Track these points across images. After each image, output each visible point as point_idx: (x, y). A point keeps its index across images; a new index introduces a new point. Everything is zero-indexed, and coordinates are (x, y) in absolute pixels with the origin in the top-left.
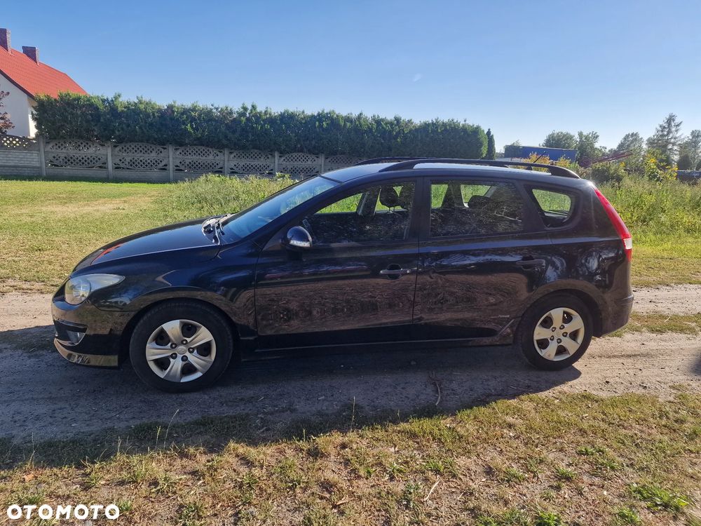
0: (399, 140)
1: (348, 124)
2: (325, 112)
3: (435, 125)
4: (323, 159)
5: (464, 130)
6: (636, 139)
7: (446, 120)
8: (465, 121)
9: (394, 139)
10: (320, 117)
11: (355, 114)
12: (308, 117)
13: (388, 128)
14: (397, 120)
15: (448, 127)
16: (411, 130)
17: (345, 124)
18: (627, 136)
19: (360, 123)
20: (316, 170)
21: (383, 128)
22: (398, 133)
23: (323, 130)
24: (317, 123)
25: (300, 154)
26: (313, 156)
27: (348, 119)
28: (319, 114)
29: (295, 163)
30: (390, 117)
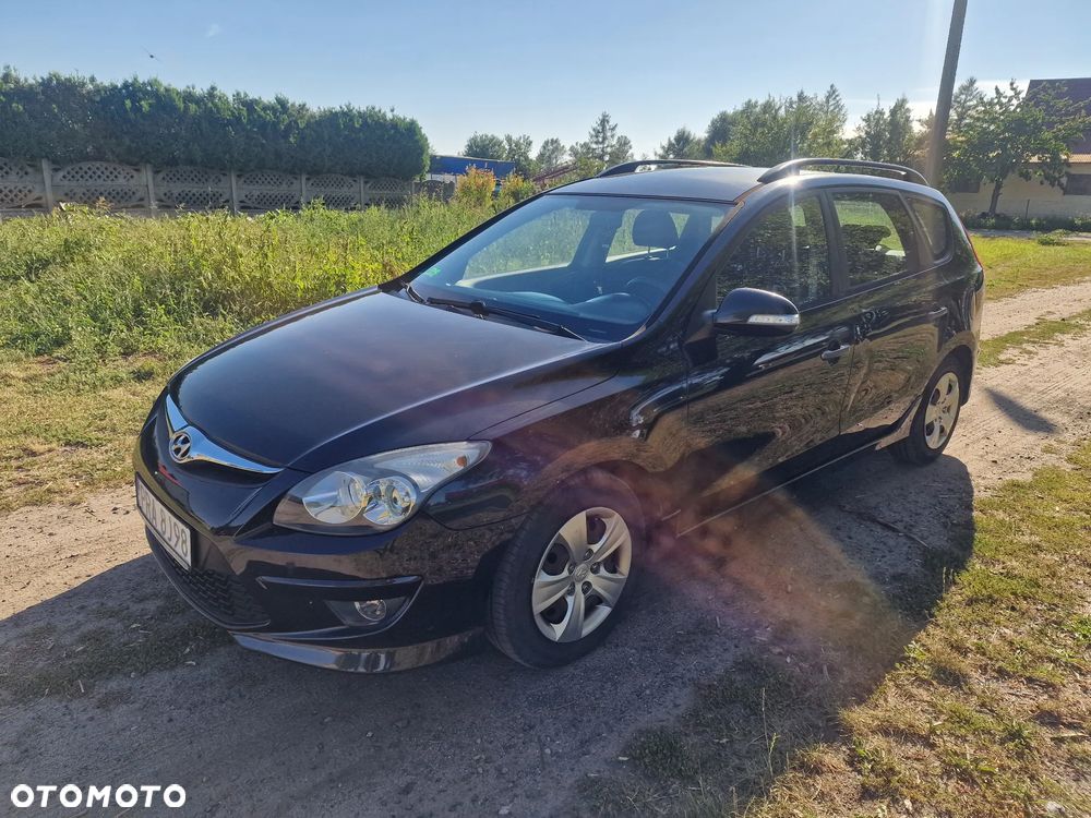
0: (292, 140)
1: (193, 107)
2: (141, 80)
3: (347, 115)
4: (150, 174)
5: (394, 125)
6: (557, 148)
7: (363, 109)
8: (392, 111)
9: (283, 137)
10: (132, 91)
11: (200, 89)
12: (105, 89)
13: (270, 116)
14: (282, 103)
15: (369, 121)
16: (308, 125)
17: (186, 108)
18: (547, 143)
19: (216, 105)
20: (138, 195)
21: (259, 116)
22: (289, 127)
23: (144, 116)
24: (128, 103)
25: (98, 165)
26: (129, 169)
27: (189, 97)
28: (126, 85)
29: (91, 182)
30: (268, 98)
